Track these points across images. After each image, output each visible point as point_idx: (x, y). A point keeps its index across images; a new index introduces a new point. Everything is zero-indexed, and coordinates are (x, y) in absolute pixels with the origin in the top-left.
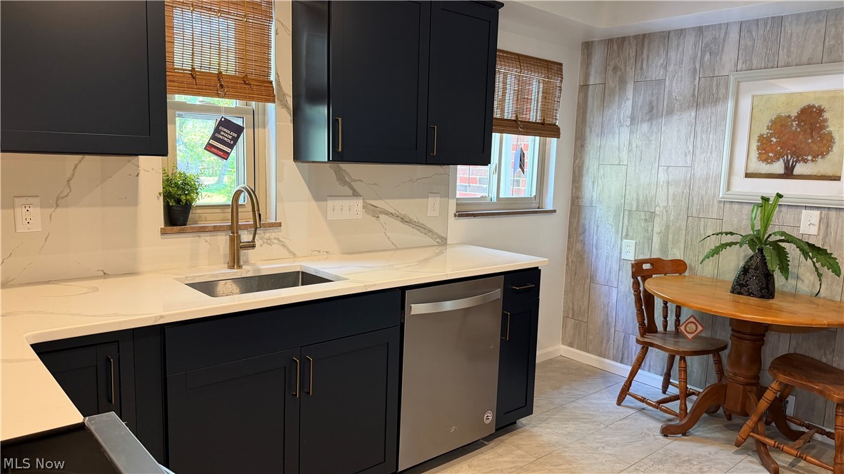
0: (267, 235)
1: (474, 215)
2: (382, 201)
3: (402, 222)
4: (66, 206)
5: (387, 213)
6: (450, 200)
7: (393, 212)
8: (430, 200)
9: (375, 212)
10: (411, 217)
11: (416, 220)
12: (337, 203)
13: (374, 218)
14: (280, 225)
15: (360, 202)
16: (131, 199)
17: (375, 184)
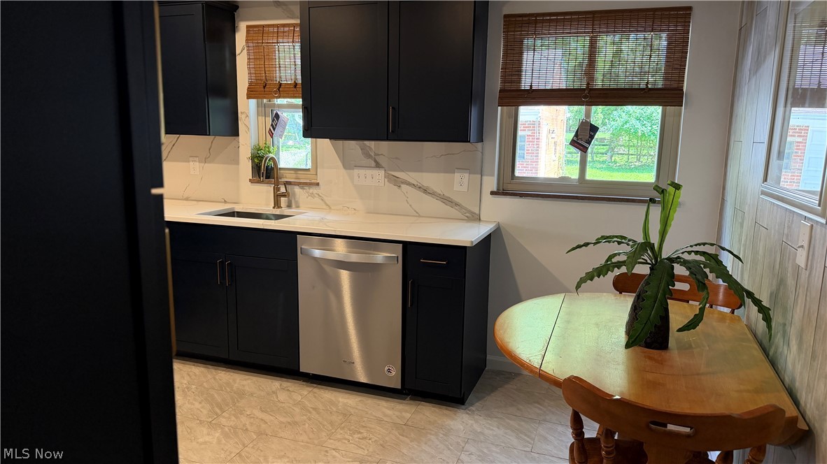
0: (311, 191)
1: (521, 195)
2: (403, 173)
3: (424, 193)
4: (210, 162)
5: (409, 184)
6: (485, 178)
7: (416, 183)
8: (457, 176)
9: (397, 182)
10: (435, 190)
11: (440, 193)
12: (362, 172)
13: (396, 187)
14: (318, 184)
15: (382, 172)
16: (235, 161)
17: (397, 158)
